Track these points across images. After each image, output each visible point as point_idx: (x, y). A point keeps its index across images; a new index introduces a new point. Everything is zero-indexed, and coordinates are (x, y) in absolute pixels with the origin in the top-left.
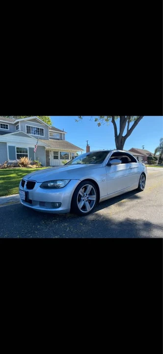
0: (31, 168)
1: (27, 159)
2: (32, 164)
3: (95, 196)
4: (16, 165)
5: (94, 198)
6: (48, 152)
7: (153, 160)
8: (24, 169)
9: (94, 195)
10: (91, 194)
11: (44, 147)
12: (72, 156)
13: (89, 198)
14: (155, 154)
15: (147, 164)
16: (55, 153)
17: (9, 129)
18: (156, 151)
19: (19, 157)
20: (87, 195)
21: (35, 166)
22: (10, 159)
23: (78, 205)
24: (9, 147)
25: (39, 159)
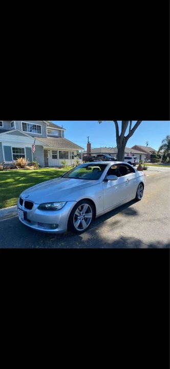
0: (29, 169)
1: (24, 160)
2: (30, 165)
3: (91, 214)
4: (13, 167)
5: (90, 215)
6: (46, 152)
7: (156, 158)
8: (22, 171)
9: (90, 212)
10: (87, 212)
11: (42, 147)
12: (71, 155)
13: (86, 217)
14: (159, 151)
15: (150, 162)
16: (54, 152)
17: (3, 127)
18: (161, 148)
19: (16, 157)
20: (83, 213)
21: (33, 167)
22: (6, 160)
23: (75, 225)
24: (5, 147)
25: (36, 159)
